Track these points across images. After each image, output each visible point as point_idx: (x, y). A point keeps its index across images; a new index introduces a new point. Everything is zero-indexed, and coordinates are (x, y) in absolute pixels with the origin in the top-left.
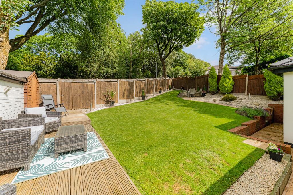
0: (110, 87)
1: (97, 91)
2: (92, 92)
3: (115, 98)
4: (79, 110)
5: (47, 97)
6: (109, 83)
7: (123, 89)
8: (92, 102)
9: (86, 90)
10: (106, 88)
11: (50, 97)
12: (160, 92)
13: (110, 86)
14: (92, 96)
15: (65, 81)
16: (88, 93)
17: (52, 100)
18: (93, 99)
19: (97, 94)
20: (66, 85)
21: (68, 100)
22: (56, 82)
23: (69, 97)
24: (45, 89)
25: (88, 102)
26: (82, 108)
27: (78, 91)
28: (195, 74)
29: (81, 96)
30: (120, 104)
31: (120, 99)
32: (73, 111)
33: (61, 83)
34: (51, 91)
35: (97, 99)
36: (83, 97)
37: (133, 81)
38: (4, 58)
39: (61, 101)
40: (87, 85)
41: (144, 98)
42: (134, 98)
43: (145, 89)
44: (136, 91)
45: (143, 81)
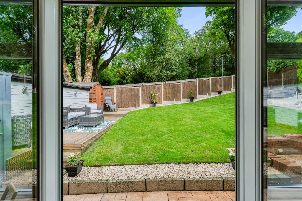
0: (154, 90)
1: (142, 93)
2: (138, 94)
3: (159, 100)
4: (128, 108)
5: (107, 98)
6: (153, 86)
7: (167, 91)
8: (138, 102)
9: (133, 93)
10: (150, 91)
11: (110, 98)
12: (220, 93)
13: (154, 88)
14: (138, 97)
15: (120, 87)
16: (135, 95)
17: (111, 101)
18: (138, 100)
19: (142, 96)
20: (120, 89)
21: (121, 101)
22: (114, 88)
23: (122, 98)
24: (108, 93)
25: (135, 103)
26: (130, 107)
27: (127, 94)
28: (280, 65)
29: (130, 97)
30: (164, 104)
31: (164, 100)
32: (125, 108)
33: (117, 89)
34: (111, 94)
35: (142, 100)
36: (131, 98)
37: (180, 83)
38: (90, 75)
39: (117, 101)
40: (134, 88)
41: (192, 99)
42: (180, 99)
43: (196, 90)
44: (184, 92)
45: (194, 82)
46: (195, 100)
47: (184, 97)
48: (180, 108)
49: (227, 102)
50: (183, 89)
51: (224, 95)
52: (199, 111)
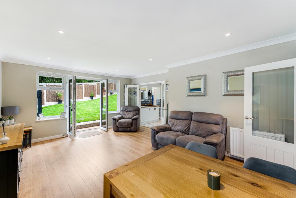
1: (46, 92)
2: (42, 93)
14: (42, 96)
18: (43, 98)
19: (47, 95)
35: (46, 98)
37: (82, 84)
41: (92, 98)
42: (83, 97)
43: (94, 91)
44: (85, 92)
45: (94, 85)
46: (94, 98)
47: (86, 96)
48: (84, 104)
49: (114, 100)
50: (85, 90)
51: (113, 95)
52: (97, 105)
